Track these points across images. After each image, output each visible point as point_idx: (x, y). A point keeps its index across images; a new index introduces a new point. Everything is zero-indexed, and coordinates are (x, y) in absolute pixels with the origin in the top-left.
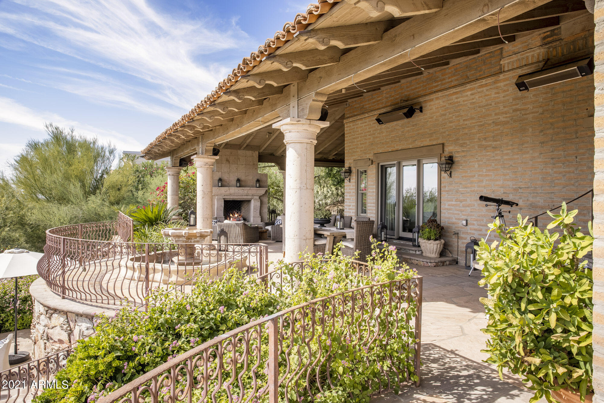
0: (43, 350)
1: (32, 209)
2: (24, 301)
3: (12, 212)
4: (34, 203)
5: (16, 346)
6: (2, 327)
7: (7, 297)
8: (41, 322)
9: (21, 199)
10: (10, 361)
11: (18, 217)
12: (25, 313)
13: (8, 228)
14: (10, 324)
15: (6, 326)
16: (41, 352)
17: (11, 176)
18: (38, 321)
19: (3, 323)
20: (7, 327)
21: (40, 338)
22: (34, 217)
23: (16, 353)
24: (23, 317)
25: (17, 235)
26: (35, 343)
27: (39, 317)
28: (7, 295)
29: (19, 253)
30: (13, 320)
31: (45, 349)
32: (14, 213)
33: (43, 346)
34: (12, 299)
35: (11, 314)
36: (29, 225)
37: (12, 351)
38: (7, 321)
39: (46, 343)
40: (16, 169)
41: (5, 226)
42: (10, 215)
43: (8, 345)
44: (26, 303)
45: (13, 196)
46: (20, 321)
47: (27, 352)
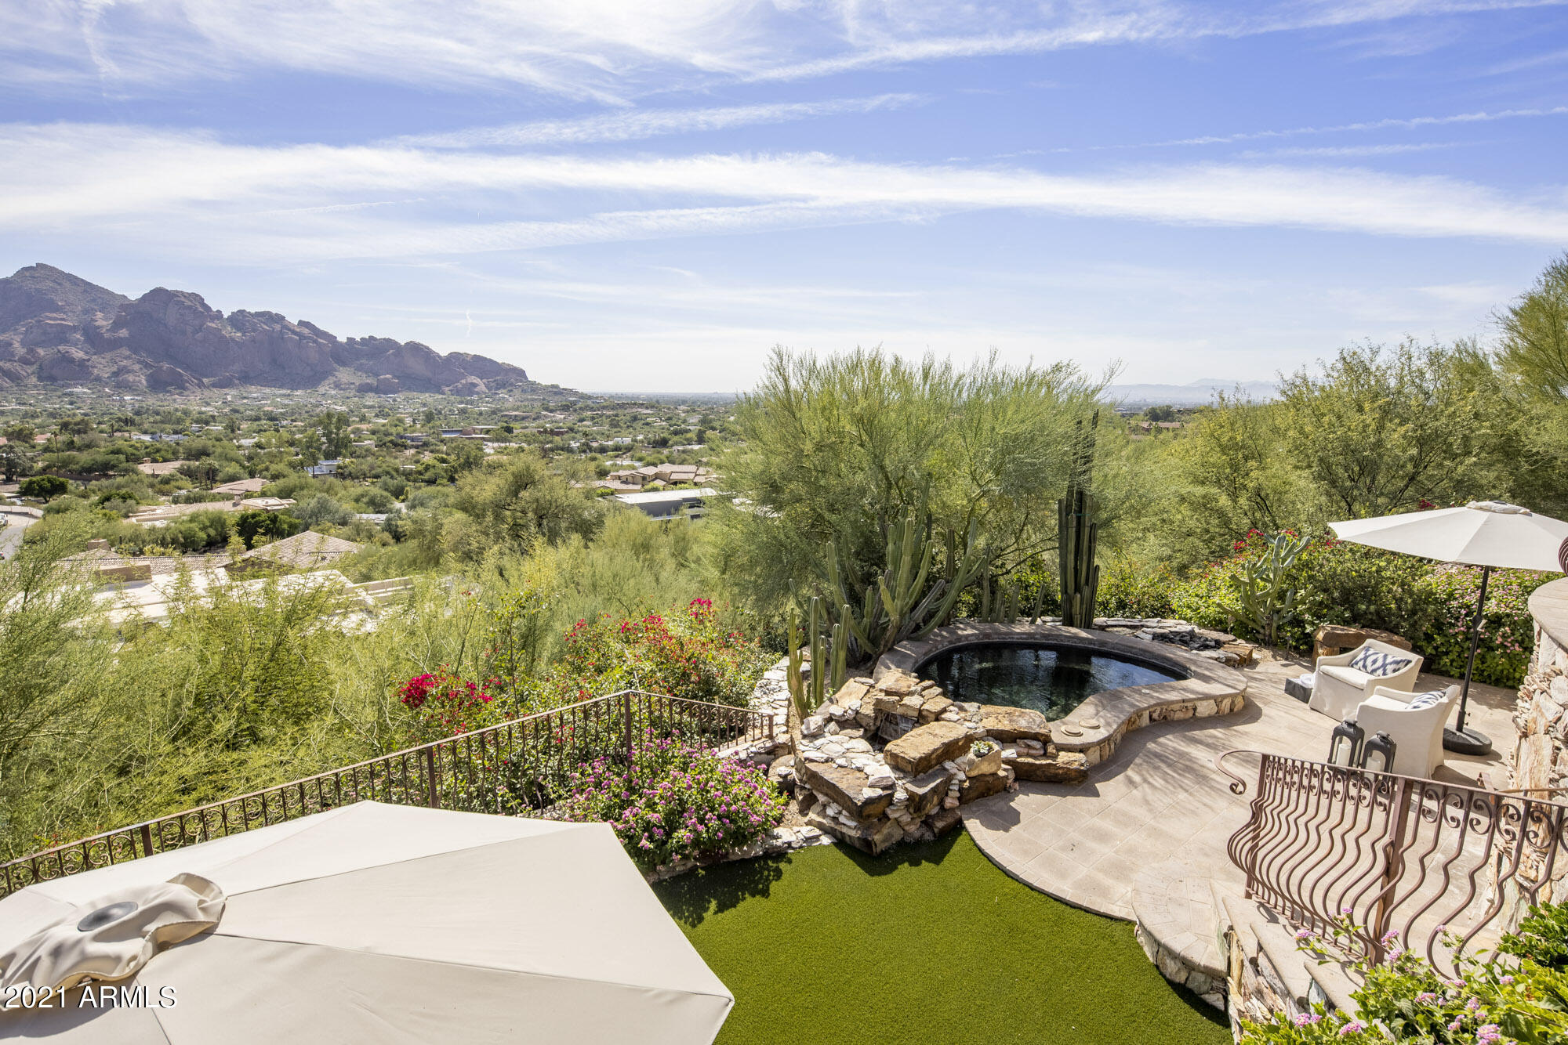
0: (1547, 761)
1: (1540, 418)
2: (1494, 622)
3: (1487, 424)
4: (1549, 406)
5: (1462, 715)
6: (1434, 662)
7: (1454, 603)
8: (1552, 692)
9: (1512, 396)
10: (1444, 740)
11: (1502, 436)
12: (1492, 649)
13: (1474, 459)
14: (1452, 661)
15: (1442, 663)
16: (1540, 763)
17: (1498, 345)
18: (1544, 685)
19: (1437, 655)
20: (1445, 665)
21: (1541, 729)
22: (1546, 439)
23: (1460, 728)
24: (1484, 656)
25: (1492, 475)
26: (1525, 735)
27: (1547, 678)
28: (1455, 599)
29: (1505, 512)
30: (1459, 656)
31: (1554, 762)
32: (1492, 427)
33: (1547, 753)
34: (1463, 612)
35: (1457, 643)
36: (1528, 456)
37: (1451, 723)
38: (1447, 653)
39: (1558, 749)
40: (1512, 328)
41: (1468, 453)
42: (1483, 431)
43: (1446, 708)
44: (1497, 629)
45: (1496, 389)
46: (1476, 663)
47: (1487, 739)
